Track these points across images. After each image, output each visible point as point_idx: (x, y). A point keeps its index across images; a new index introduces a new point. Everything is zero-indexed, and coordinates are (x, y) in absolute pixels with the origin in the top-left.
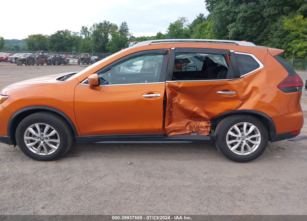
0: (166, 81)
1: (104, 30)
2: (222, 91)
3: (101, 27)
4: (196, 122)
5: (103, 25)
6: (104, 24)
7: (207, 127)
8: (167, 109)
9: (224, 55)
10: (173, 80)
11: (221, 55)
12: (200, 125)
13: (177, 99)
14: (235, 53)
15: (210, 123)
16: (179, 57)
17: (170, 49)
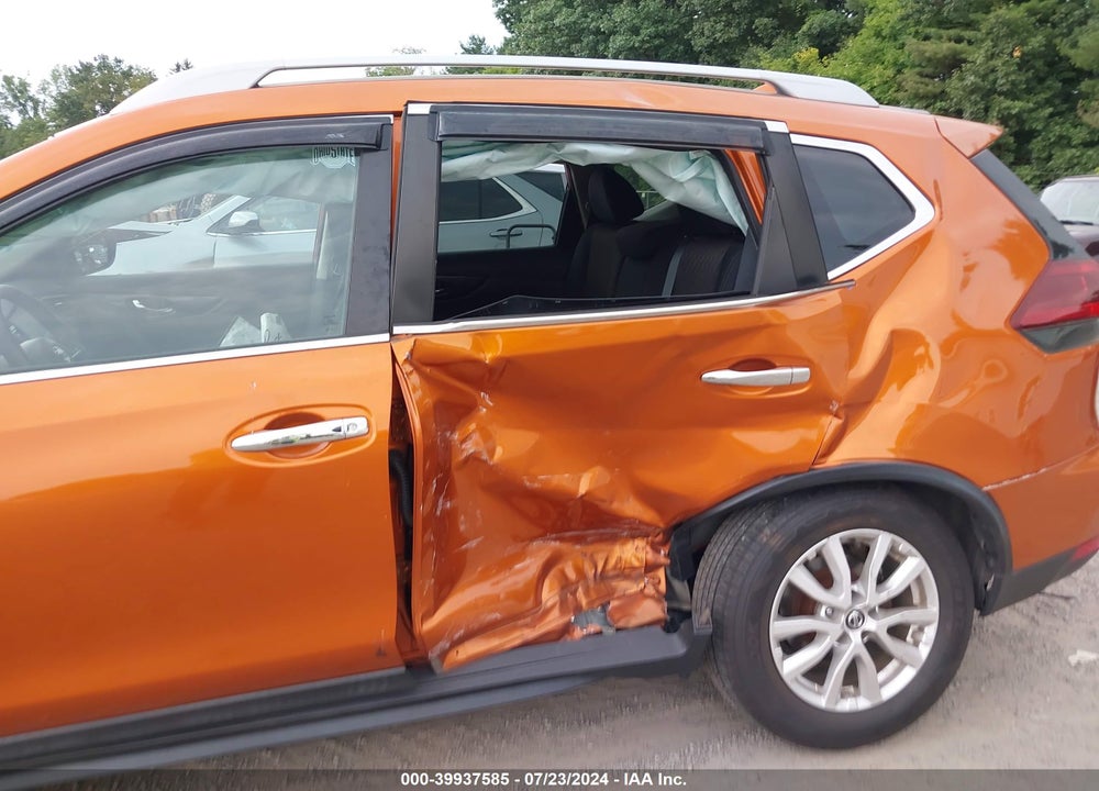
0: (397, 330)
1: (103, 91)
2: (733, 368)
3: (86, 79)
4: (590, 549)
5: (96, 74)
6: (99, 68)
7: (650, 568)
8: (421, 509)
9: (718, 155)
10: (439, 316)
11: (701, 154)
12: (612, 562)
13: (476, 437)
14: (795, 139)
15: (664, 543)
16: (465, 169)
17: (397, 114)
